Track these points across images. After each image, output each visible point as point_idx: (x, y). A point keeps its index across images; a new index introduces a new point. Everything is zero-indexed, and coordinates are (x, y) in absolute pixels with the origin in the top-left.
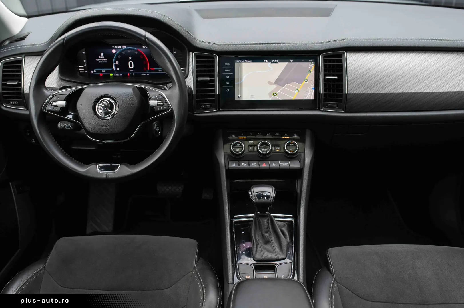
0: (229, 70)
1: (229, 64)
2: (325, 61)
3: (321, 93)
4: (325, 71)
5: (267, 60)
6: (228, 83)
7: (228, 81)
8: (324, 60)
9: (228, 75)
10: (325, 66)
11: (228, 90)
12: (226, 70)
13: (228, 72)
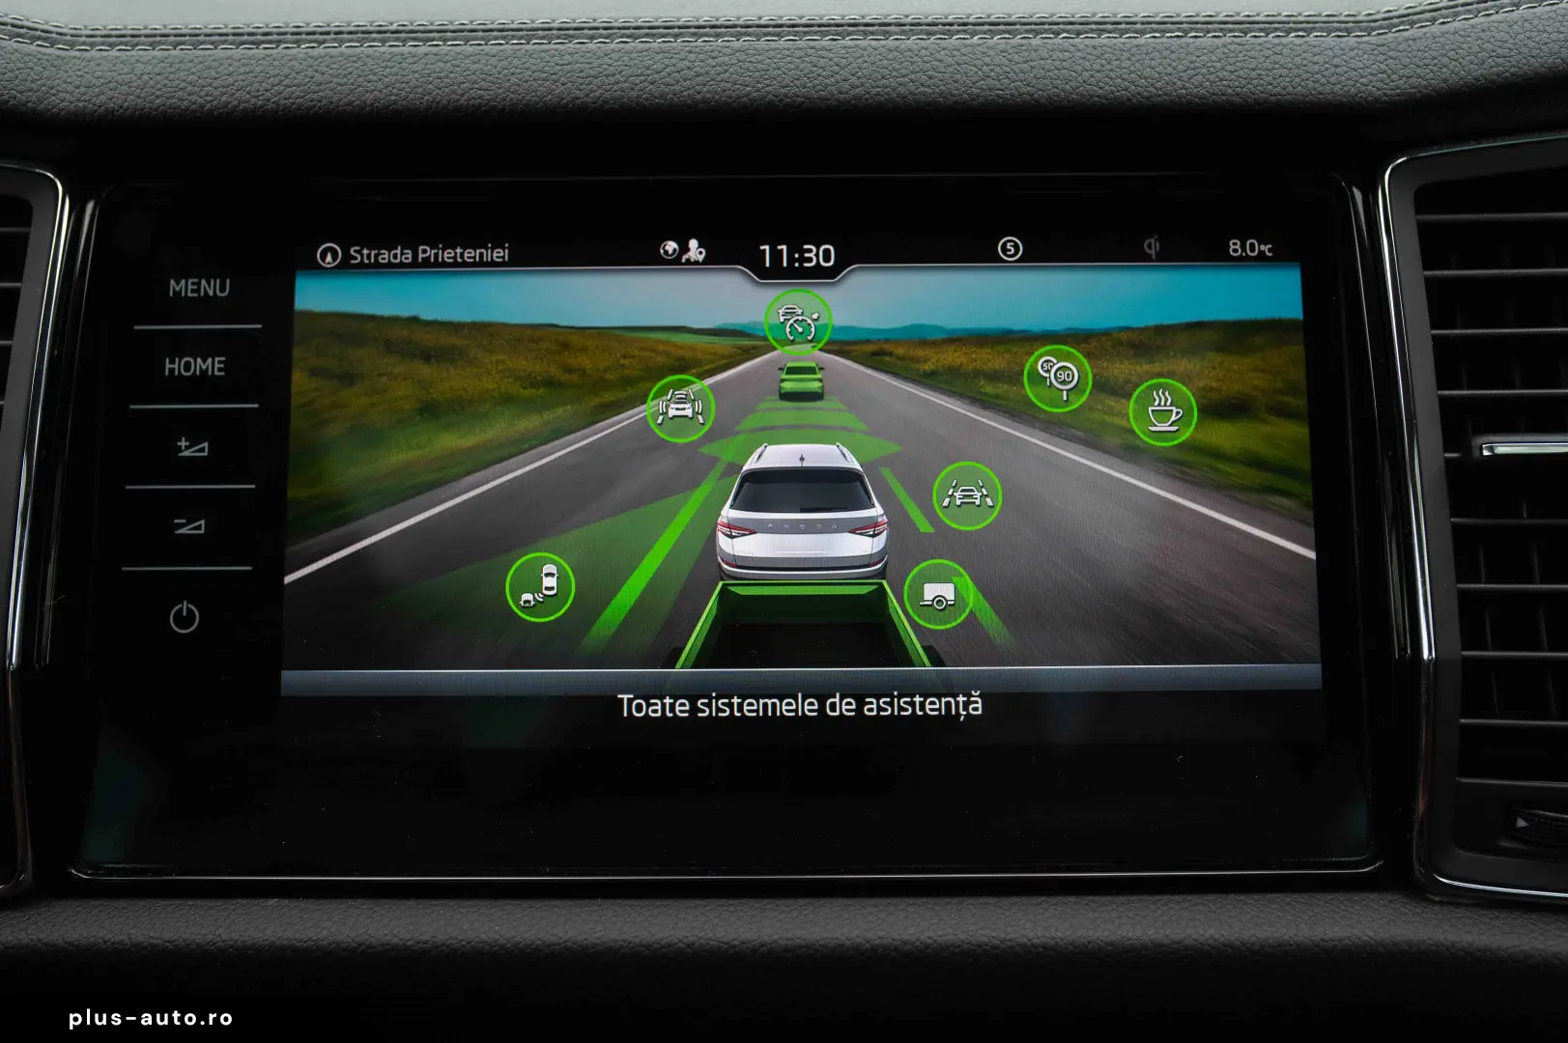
0: (214, 365)
1: (210, 288)
2: (1434, 246)
3: (1426, 655)
4: (1450, 361)
5: (693, 244)
6: (199, 527)
7: (192, 506)
8: (1423, 229)
9: (196, 427)
10: (1443, 303)
11: (184, 621)
12: (174, 366)
13: (201, 386)
